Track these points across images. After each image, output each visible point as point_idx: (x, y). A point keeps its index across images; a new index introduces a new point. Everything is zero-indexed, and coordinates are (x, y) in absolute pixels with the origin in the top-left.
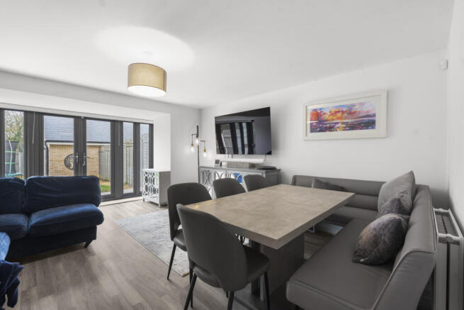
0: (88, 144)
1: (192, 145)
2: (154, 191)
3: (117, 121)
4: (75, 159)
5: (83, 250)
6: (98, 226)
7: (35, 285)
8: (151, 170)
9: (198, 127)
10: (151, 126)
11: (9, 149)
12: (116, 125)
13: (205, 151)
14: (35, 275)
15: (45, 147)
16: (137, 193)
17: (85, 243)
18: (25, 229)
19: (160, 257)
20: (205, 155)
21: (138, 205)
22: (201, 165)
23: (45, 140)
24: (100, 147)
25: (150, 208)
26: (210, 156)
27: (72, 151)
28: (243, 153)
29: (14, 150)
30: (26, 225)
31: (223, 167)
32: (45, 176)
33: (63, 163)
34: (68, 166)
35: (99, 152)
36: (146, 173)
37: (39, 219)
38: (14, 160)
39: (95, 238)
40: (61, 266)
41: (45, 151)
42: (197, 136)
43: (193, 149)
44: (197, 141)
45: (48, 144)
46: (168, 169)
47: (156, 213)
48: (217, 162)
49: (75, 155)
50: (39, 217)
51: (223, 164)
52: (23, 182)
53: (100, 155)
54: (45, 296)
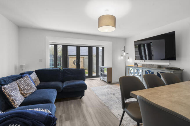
0: (81, 56)
1: (122, 56)
2: (105, 76)
3: (90, 47)
4: (77, 62)
5: (80, 100)
6: (85, 91)
7: (64, 113)
8: (103, 66)
9: (125, 47)
10: (103, 48)
11: (59, 58)
12: (90, 48)
13: (128, 58)
14: (64, 108)
15: (68, 57)
16: (97, 76)
17: (80, 97)
18: (62, 88)
19: (113, 112)
20: (128, 60)
21: (98, 81)
22: (126, 65)
23: (68, 55)
24: (84, 57)
25: (103, 84)
26: (131, 61)
27: (76, 59)
28: (146, 59)
29: (61, 59)
30: (62, 87)
31: (139, 67)
32: (68, 68)
33: (73, 63)
34: (74, 64)
35: (84, 59)
36: (102, 68)
37: (66, 85)
38: (61, 62)
39: (84, 95)
40: (72, 106)
41: (68, 59)
42: (125, 51)
43: (122, 58)
44: (125, 54)
45: (69, 56)
46: (111, 67)
47: (106, 86)
48: (136, 64)
49: (77, 60)
50: (66, 84)
51: (139, 65)
52: (61, 70)
53: (84, 60)
54: (67, 120)
